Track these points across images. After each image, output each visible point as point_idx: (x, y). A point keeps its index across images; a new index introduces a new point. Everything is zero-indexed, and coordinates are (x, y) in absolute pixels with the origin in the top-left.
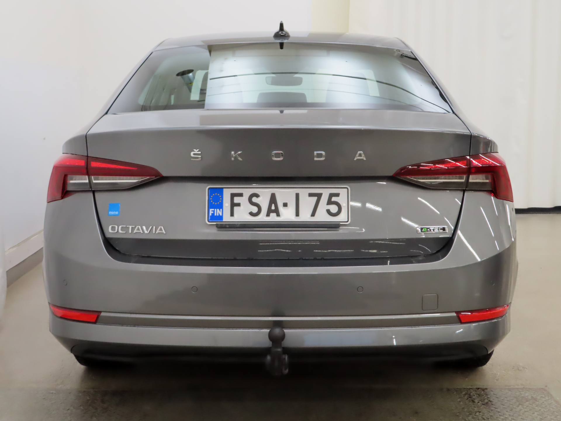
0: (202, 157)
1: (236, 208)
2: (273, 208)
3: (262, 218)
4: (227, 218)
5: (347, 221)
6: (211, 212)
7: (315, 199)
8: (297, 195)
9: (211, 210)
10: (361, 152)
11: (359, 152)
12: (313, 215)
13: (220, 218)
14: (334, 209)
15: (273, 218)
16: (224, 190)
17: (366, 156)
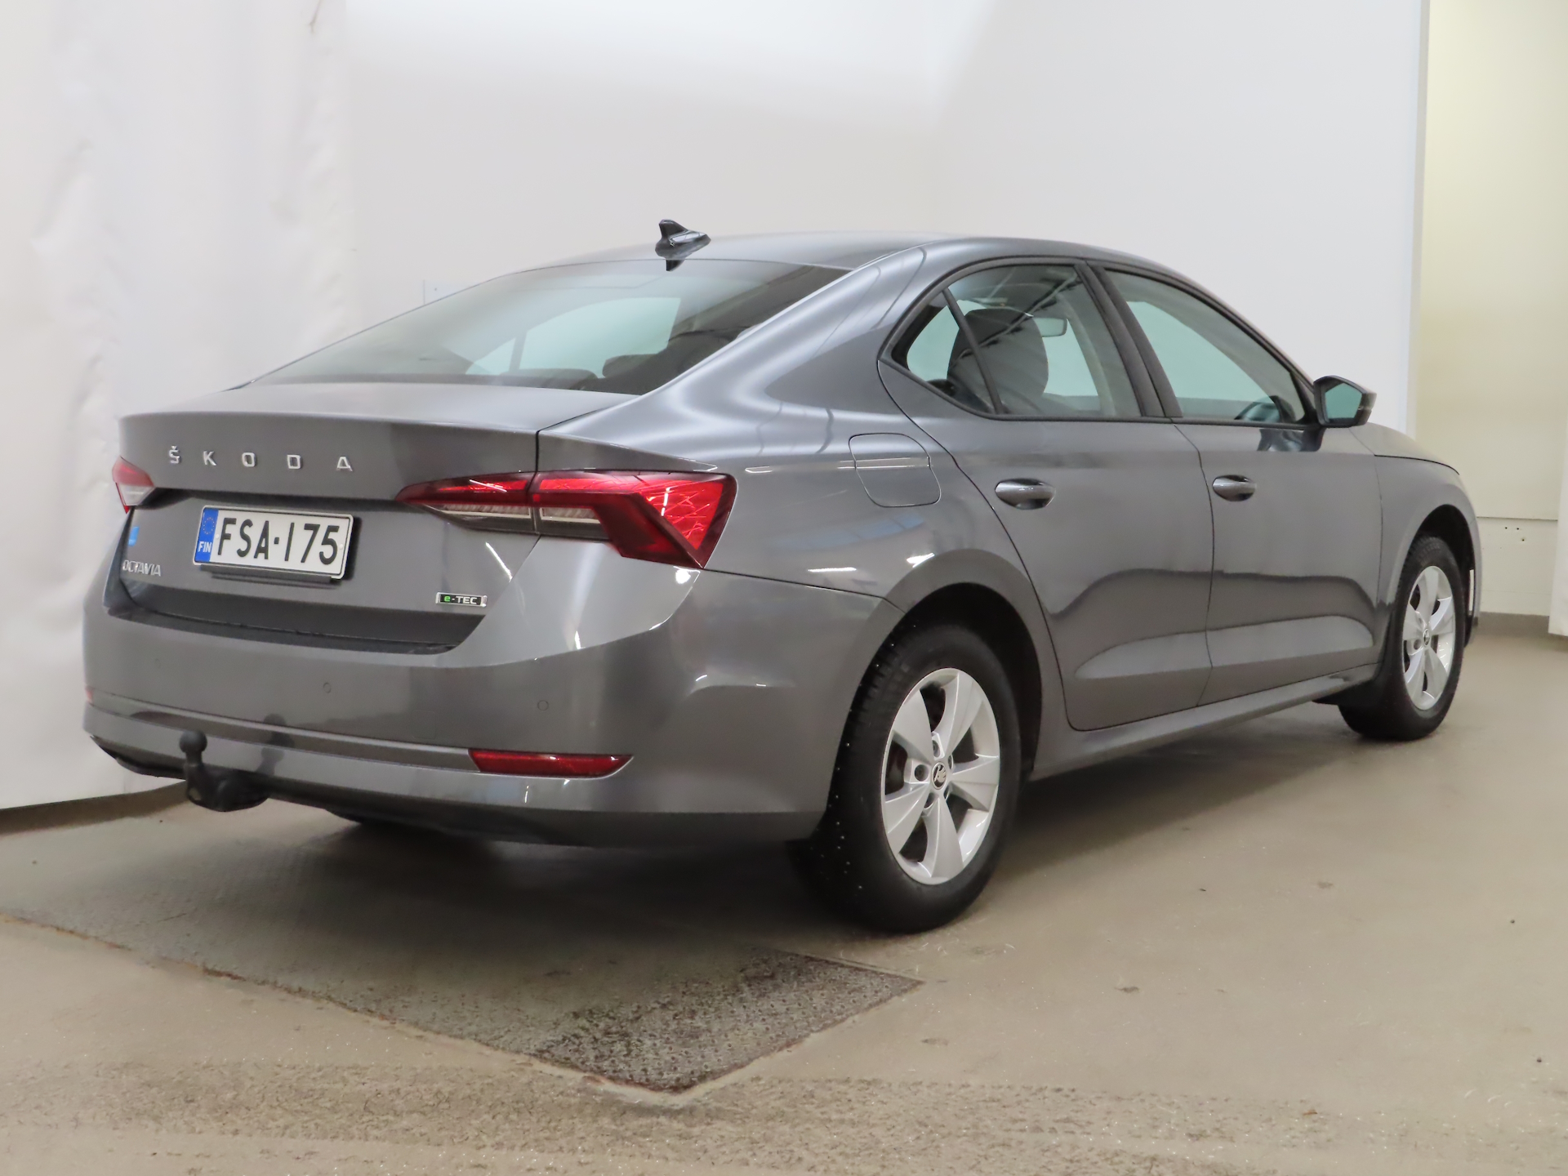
0: (180, 459)
1: (225, 542)
2: (263, 545)
3: (249, 561)
4: (214, 558)
5: (338, 573)
6: (200, 547)
7: (310, 533)
8: (292, 525)
9: (201, 543)
10: (344, 458)
11: (341, 458)
12: (303, 560)
13: (208, 555)
14: (328, 551)
15: (260, 562)
16: (220, 512)
17: (350, 463)
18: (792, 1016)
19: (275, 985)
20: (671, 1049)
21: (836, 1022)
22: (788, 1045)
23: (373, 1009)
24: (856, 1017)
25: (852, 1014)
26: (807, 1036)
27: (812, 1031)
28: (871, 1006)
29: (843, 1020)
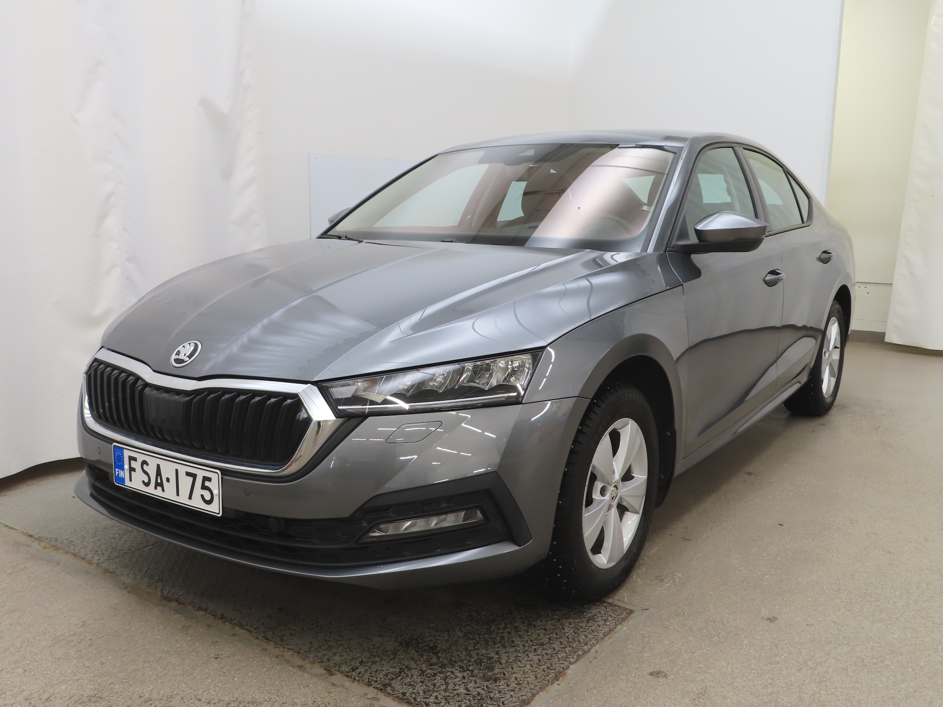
18: (554, 646)
19: (206, 610)
20: (476, 682)
21: (585, 653)
22: (557, 678)
23: (270, 637)
24: (597, 647)
25: (594, 645)
26: (568, 667)
27: (571, 663)
28: (605, 635)
29: (589, 651)
